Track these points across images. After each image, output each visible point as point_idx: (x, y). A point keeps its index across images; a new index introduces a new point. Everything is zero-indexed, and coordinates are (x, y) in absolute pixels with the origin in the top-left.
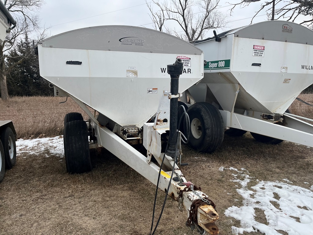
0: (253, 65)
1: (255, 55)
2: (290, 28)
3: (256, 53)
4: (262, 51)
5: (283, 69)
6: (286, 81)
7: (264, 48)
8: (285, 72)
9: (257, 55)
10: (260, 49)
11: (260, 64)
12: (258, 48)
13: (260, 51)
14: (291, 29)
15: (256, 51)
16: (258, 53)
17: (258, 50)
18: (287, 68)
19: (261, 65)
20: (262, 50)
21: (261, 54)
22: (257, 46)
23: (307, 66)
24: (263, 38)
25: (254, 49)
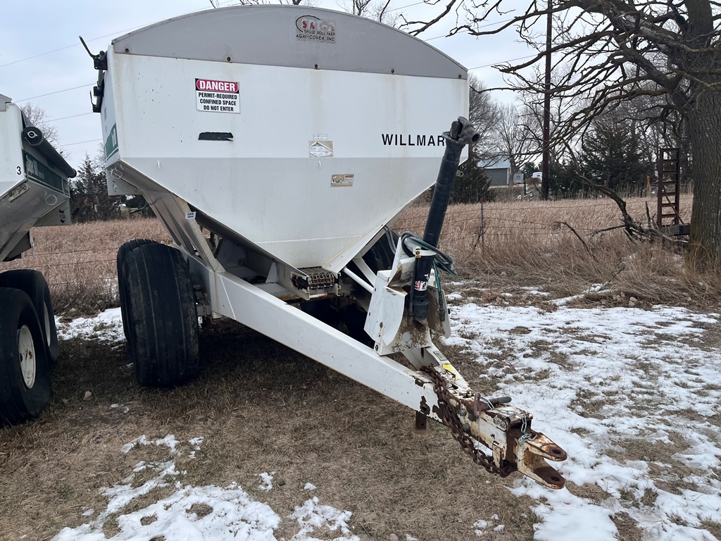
0: (204, 136)
1: (206, 108)
2: (323, 26)
3: (208, 102)
4: (230, 97)
5: (317, 148)
6: (337, 181)
7: (236, 87)
8: (324, 154)
9: (212, 108)
10: (224, 91)
11: (230, 135)
12: (215, 86)
13: (224, 97)
14: (330, 30)
15: (209, 95)
16: (215, 102)
17: (216, 93)
18: (330, 144)
19: (232, 137)
20: (229, 92)
21: (227, 105)
22: (211, 81)
23: (401, 136)
24: (229, 59)
25: (197, 89)
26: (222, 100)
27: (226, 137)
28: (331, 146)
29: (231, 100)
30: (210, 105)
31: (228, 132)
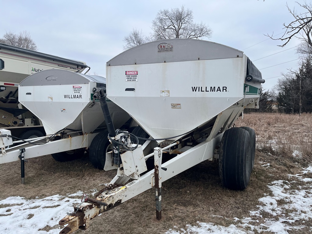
0: (127, 90)
1: (128, 80)
3: (129, 78)
4: (135, 76)
5: (163, 93)
6: (174, 106)
7: (137, 73)
9: (130, 80)
10: (133, 74)
12: (131, 73)
13: (133, 76)
14: (171, 47)
15: (129, 76)
16: (130, 78)
17: (131, 75)
19: (135, 90)
20: (135, 74)
21: (134, 79)
22: (130, 72)
23: (202, 87)
24: (136, 63)
25: (126, 74)
26: (133, 77)
27: (133, 90)
28: (169, 93)
29: (135, 77)
30: (129, 79)
31: (133, 88)
